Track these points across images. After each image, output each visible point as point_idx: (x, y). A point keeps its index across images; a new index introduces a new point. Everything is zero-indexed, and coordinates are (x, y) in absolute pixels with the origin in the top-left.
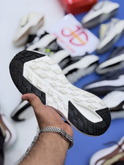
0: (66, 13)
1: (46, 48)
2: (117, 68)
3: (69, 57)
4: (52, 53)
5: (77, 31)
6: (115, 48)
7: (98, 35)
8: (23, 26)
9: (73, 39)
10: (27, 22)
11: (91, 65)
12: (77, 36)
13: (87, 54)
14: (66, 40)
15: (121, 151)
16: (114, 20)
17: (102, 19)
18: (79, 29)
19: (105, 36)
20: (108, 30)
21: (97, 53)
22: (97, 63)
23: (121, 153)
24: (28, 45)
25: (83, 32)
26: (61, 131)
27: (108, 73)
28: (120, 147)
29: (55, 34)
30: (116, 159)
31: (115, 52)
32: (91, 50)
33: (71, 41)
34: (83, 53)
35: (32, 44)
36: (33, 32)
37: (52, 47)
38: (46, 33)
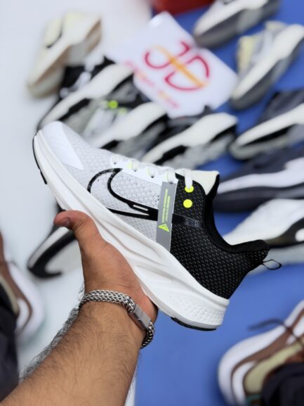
0: (155, 12)
1: (109, 98)
2: (280, 143)
3: (164, 119)
4: (122, 112)
5: (182, 55)
6: (276, 95)
7: (234, 65)
8: (49, 47)
9: (172, 74)
10: (60, 36)
11: (218, 137)
12: (181, 67)
13: (208, 111)
14: (157, 77)
15: (291, 339)
16: (272, 26)
17: (243, 24)
18: (187, 48)
19: (252, 66)
20: (259, 49)
21: (231, 107)
22: (232, 132)
23: (293, 344)
24: (64, 92)
25: (198, 58)
26: (129, 302)
27: (260, 155)
28: (290, 331)
29: (129, 63)
30: (280, 358)
31: (275, 103)
32: (217, 100)
33: (167, 79)
34: (198, 109)
35: (74, 91)
36: (74, 60)
37: (123, 94)
38: (107, 62)
